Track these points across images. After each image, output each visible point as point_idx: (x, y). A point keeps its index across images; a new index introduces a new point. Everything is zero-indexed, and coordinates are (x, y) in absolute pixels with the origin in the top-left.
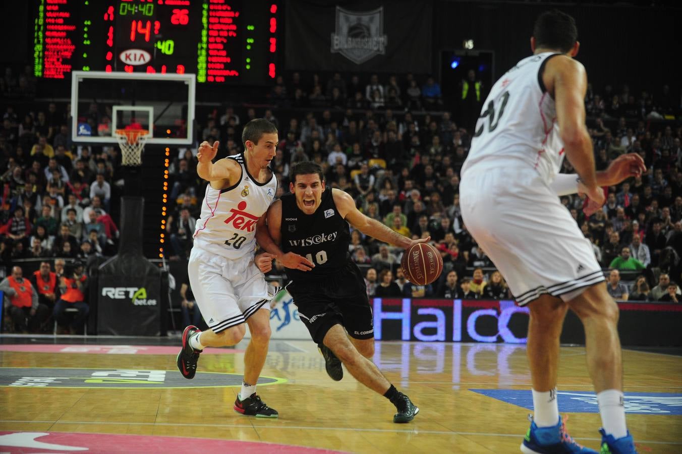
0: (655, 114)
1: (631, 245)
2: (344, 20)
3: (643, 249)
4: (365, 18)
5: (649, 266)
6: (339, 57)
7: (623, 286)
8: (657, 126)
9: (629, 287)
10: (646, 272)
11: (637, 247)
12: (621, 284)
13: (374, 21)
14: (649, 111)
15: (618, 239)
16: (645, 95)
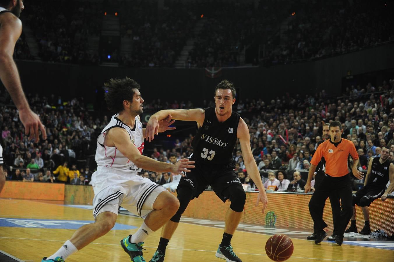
0: (48, 106)
1: (36, 159)
3: (40, 160)
5: (43, 168)
7: (31, 176)
8: (48, 111)
9: (34, 176)
10: (41, 170)
11: (38, 159)
12: (31, 174)
14: (45, 104)
15: (30, 156)
16: (44, 98)
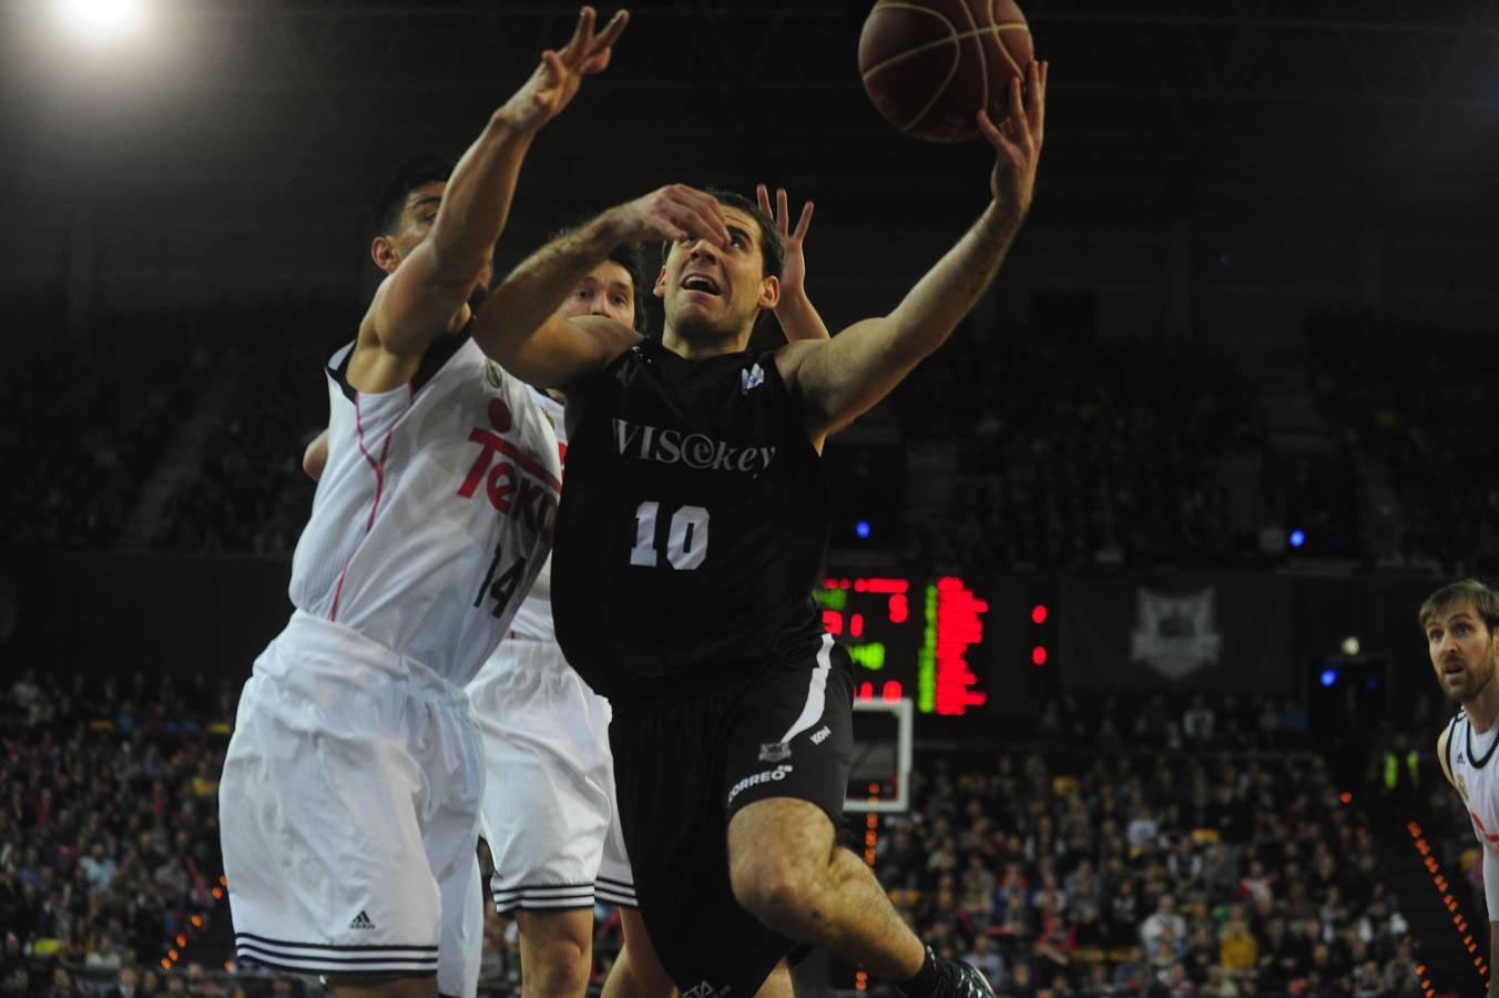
2: (1152, 609)
4: (1185, 607)
6: (1144, 668)
13: (1199, 610)
